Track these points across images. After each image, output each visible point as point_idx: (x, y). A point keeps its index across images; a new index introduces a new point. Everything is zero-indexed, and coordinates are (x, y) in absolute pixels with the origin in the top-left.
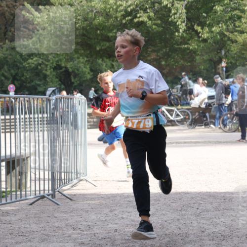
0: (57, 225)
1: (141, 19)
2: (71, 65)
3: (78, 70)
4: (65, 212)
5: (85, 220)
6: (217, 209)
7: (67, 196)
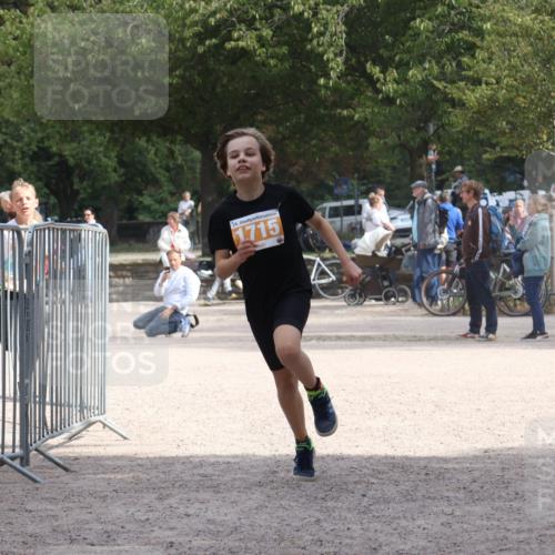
0: (31, 529)
1: (241, 44)
2: (74, 149)
3: (89, 162)
4: (53, 500)
5: (98, 520)
6: (408, 497)
7: (57, 460)
